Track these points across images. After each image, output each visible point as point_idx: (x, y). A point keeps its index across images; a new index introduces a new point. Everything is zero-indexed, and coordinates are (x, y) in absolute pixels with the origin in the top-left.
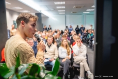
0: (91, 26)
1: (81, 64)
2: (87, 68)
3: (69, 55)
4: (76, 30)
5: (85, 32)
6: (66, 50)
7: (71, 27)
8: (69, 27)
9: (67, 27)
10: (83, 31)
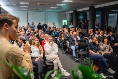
0: (54, 23)
1: (55, 62)
2: (61, 66)
3: (41, 54)
4: (38, 27)
5: (48, 29)
6: (38, 49)
7: (33, 24)
8: (31, 24)
9: (29, 24)
10: (45, 28)
